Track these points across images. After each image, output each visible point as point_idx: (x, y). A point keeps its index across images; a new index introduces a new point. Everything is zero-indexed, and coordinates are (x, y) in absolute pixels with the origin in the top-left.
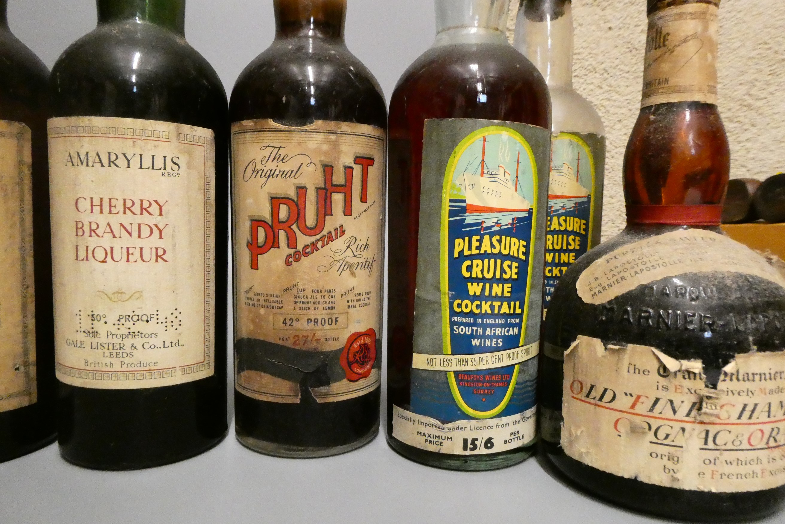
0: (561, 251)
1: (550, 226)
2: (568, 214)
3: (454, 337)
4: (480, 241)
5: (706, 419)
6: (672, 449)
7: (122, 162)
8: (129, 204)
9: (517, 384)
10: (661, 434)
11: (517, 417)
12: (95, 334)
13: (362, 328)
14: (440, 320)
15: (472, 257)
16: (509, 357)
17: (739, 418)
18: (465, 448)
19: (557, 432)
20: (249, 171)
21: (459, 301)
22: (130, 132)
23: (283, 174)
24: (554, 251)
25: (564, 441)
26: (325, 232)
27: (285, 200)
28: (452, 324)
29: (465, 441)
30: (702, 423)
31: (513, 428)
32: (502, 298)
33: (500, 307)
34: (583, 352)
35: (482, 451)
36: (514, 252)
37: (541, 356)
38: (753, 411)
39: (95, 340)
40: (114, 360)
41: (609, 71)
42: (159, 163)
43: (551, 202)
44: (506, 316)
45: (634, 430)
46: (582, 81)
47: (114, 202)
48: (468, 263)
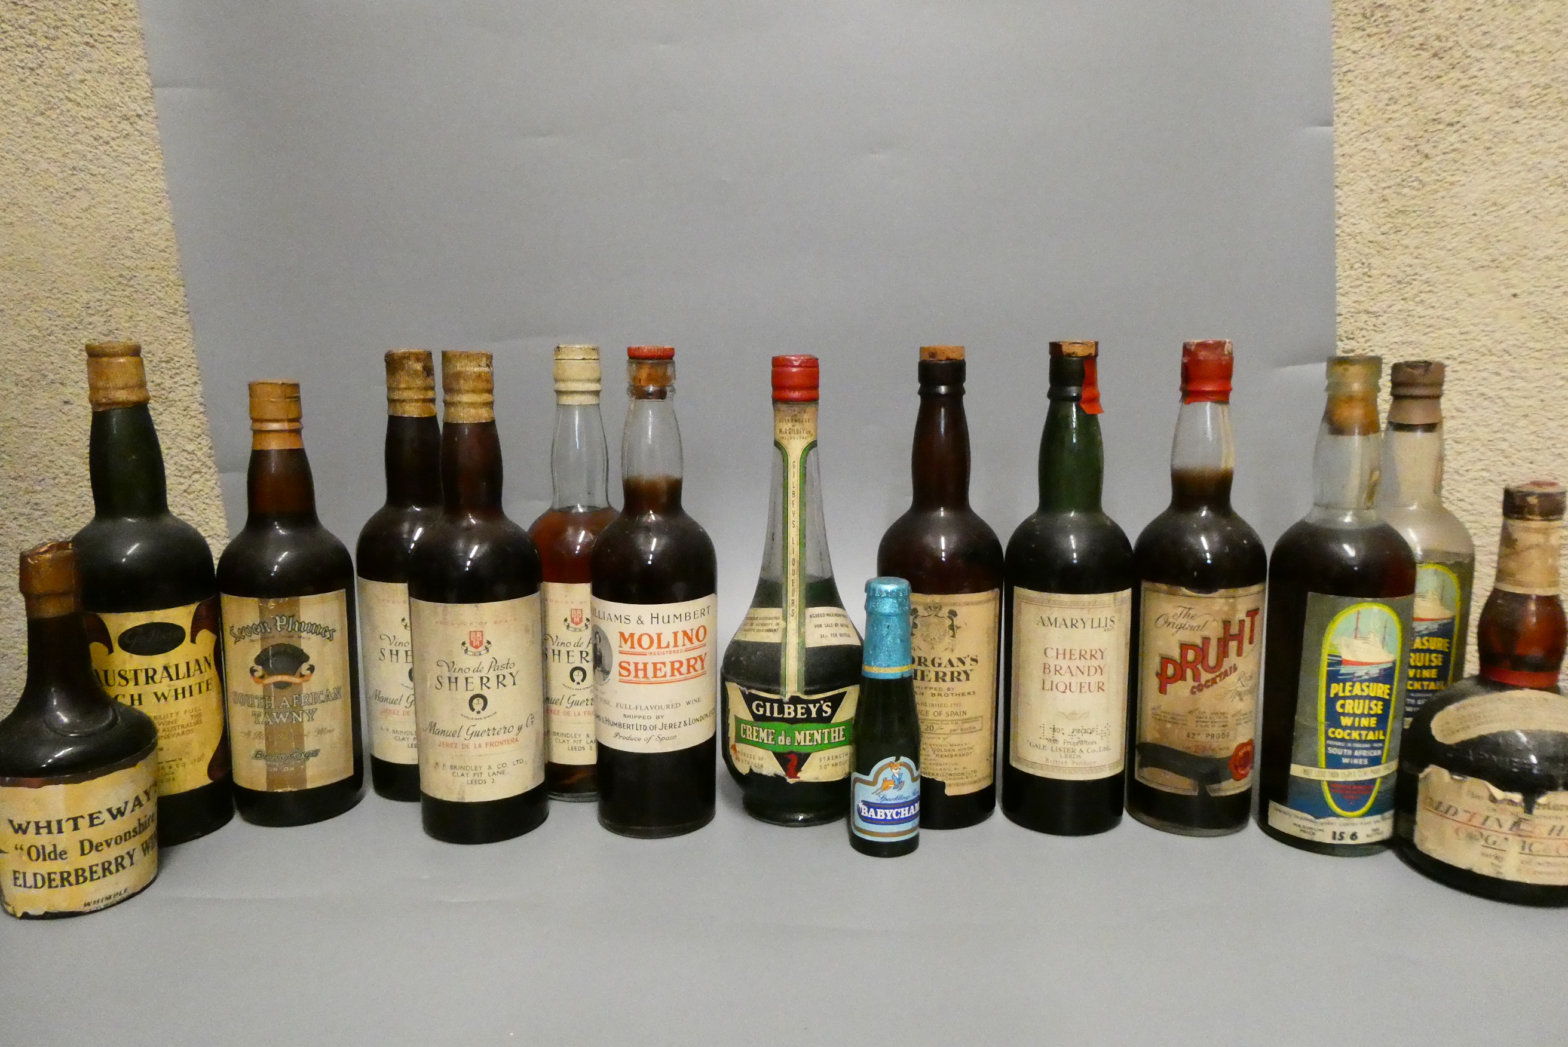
0: (1424, 667)
1: (1412, 645)
2: (1432, 634)
3: (1328, 756)
4: (1352, 686)
5: (1522, 833)
6: (1497, 852)
7: (1080, 624)
8: (1083, 653)
9: (1379, 792)
10: (1490, 841)
11: (1378, 817)
12: (1055, 741)
13: (1245, 740)
14: (1316, 743)
15: (1345, 698)
16: (1373, 772)
17: (1550, 834)
18: (1334, 838)
19: (1411, 832)
20: (1161, 621)
21: (1333, 729)
22: (1087, 604)
23: (1192, 628)
24: (1416, 667)
25: (1417, 839)
26: (1223, 670)
27: (1193, 646)
28: (1327, 746)
29: (1334, 833)
30: (1520, 836)
31: (1375, 826)
32: (1369, 729)
33: (1367, 735)
34: (1434, 778)
35: (1347, 841)
36: (1380, 694)
37: (1400, 771)
38: (1560, 831)
39: (1054, 746)
40: (1068, 760)
41: (1511, 351)
42: (1103, 624)
43: (1415, 624)
44: (1371, 742)
45: (1471, 837)
46: (1470, 367)
47: (1073, 652)
48: (1341, 702)
